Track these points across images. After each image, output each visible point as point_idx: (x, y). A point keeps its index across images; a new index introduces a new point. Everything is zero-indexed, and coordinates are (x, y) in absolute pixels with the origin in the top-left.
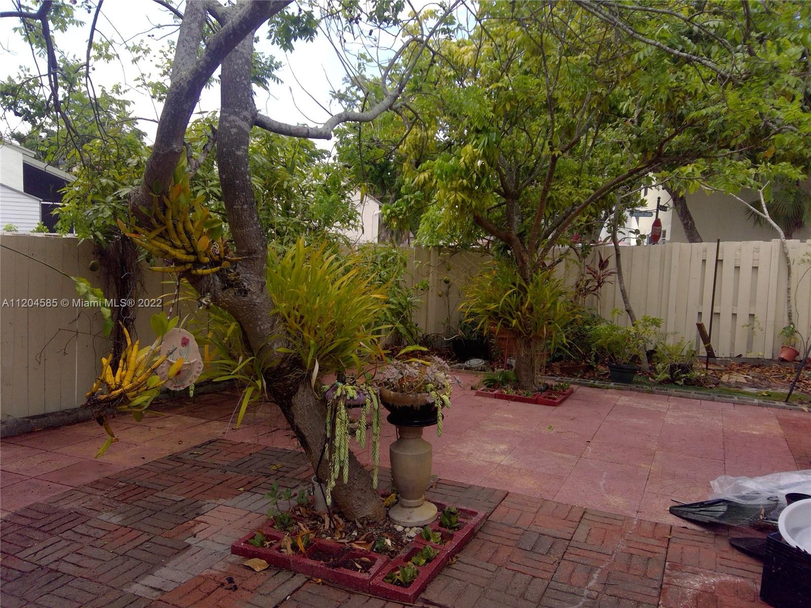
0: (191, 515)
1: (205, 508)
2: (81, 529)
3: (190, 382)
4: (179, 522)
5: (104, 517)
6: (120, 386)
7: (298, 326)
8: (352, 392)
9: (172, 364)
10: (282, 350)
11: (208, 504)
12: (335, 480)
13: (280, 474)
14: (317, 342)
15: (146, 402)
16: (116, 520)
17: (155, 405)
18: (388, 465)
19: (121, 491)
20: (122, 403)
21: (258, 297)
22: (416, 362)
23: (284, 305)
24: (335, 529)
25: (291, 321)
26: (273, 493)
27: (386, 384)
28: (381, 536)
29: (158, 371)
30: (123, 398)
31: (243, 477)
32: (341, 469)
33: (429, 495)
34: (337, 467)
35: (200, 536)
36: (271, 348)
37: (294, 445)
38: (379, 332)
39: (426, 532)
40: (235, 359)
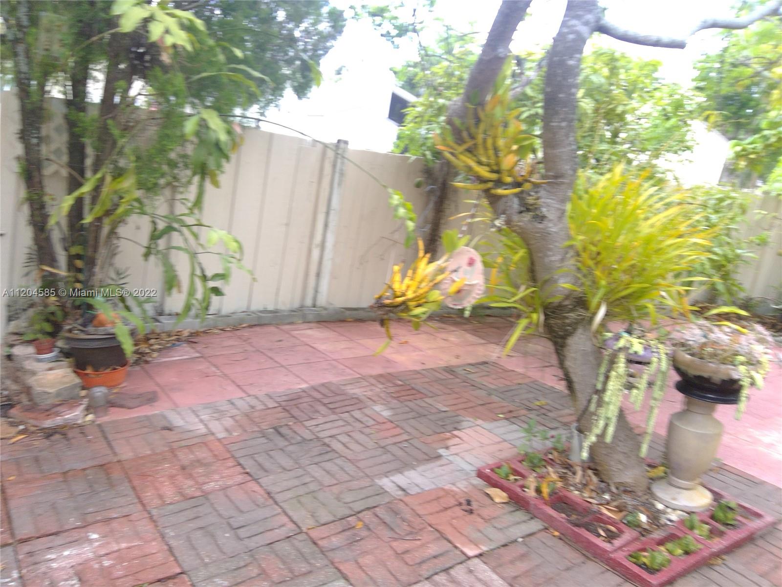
0: (449, 428)
1: (465, 424)
4: (438, 431)
8: (637, 347)
10: (568, 286)
11: (468, 421)
13: (543, 412)
14: (609, 284)
15: (424, 313)
16: (386, 413)
19: (398, 389)
20: (402, 311)
21: (555, 225)
23: (581, 237)
24: (585, 485)
25: (585, 256)
26: (529, 431)
27: (683, 345)
31: (506, 404)
35: (453, 450)
37: (561, 386)
38: (690, 284)
39: (691, 521)
40: (517, 287)
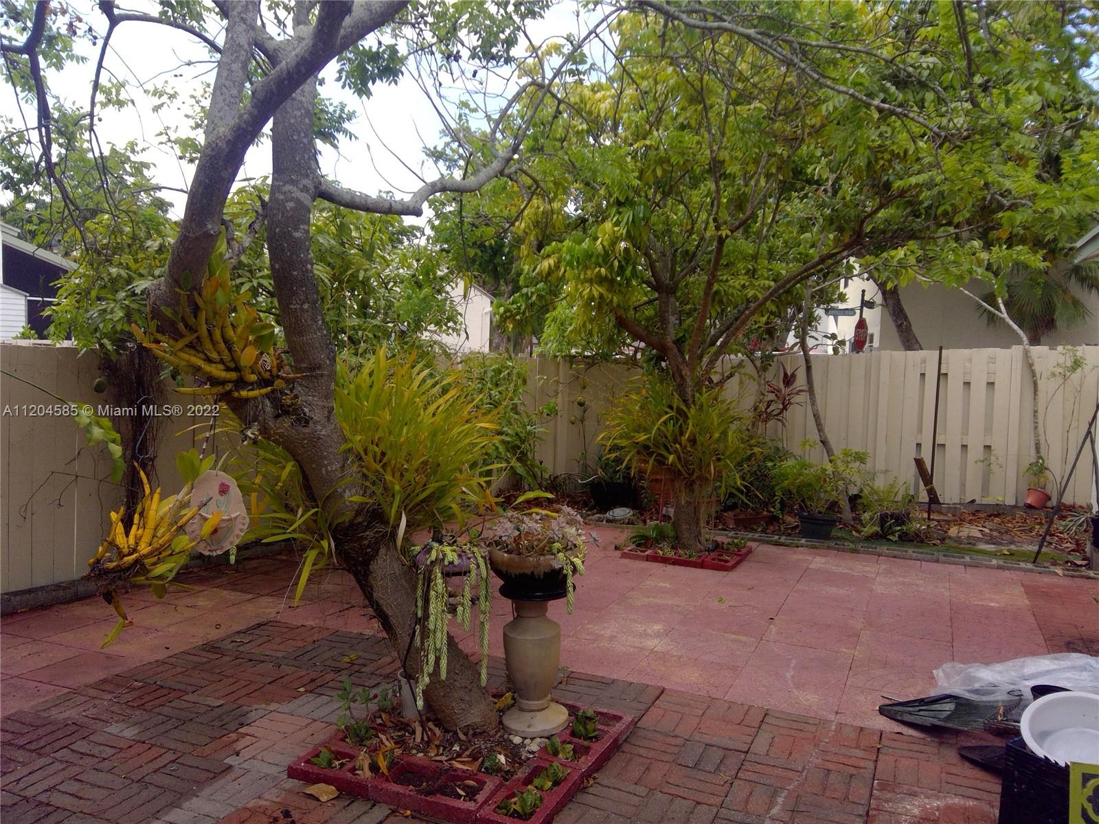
0: (233, 726)
1: (253, 716)
2: (81, 746)
3: (231, 544)
4: (217, 735)
5: (114, 729)
6: (135, 551)
7: (378, 467)
8: (451, 555)
9: (205, 519)
10: (357, 499)
11: (256, 710)
12: (430, 675)
13: (355, 669)
14: (404, 488)
15: (171, 571)
16: (130, 733)
17: (183, 576)
18: (500, 653)
19: (137, 693)
20: (137, 574)
21: (324, 427)
22: (537, 514)
23: (359, 438)
24: (428, 743)
25: (369, 459)
26: (345, 695)
27: (497, 543)
28: (491, 750)
29: (188, 529)
30: (139, 566)
31: (303, 673)
32: (438, 660)
33: (557, 694)
34: (432, 658)
35: (245, 754)
36: (341, 496)
37: (373, 628)
38: (489, 473)
39: (553, 745)
40: (292, 511)
